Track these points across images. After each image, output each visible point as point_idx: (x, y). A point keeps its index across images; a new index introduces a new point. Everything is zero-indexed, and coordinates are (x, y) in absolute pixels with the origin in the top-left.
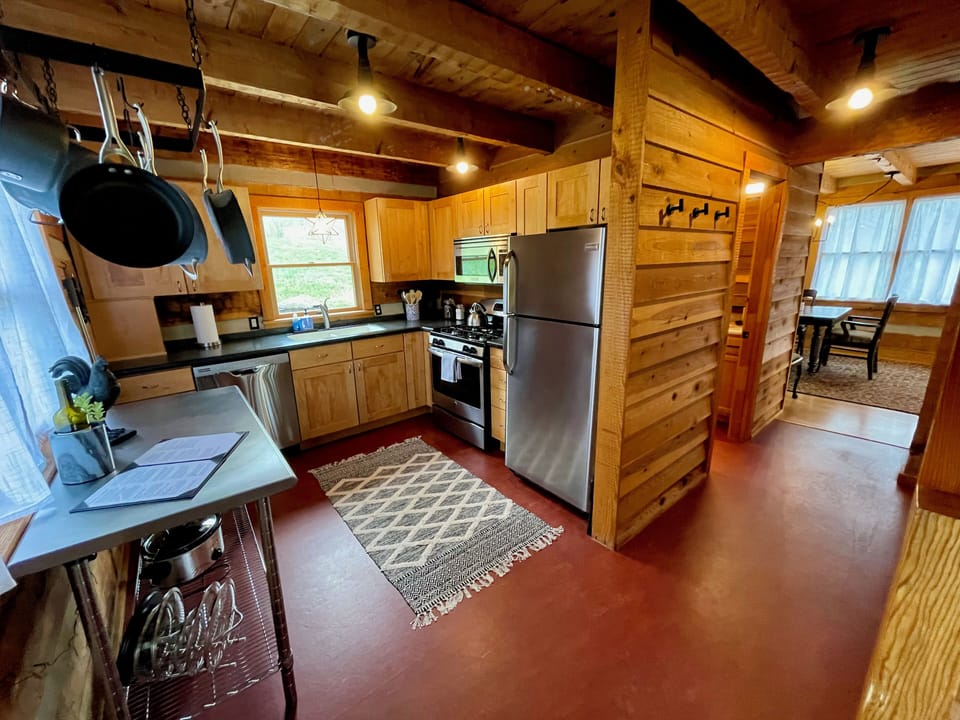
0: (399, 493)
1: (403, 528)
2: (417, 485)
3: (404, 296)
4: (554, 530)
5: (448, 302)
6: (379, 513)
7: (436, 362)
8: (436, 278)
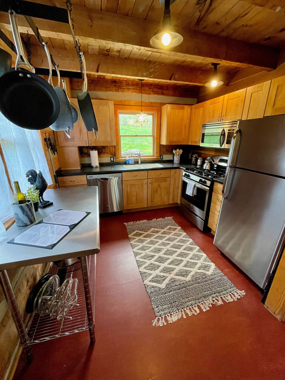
0: (158, 243)
1: (157, 263)
2: (167, 242)
3: (174, 151)
4: (239, 292)
5: (194, 156)
6: (148, 252)
7: (185, 184)
8: (190, 144)
